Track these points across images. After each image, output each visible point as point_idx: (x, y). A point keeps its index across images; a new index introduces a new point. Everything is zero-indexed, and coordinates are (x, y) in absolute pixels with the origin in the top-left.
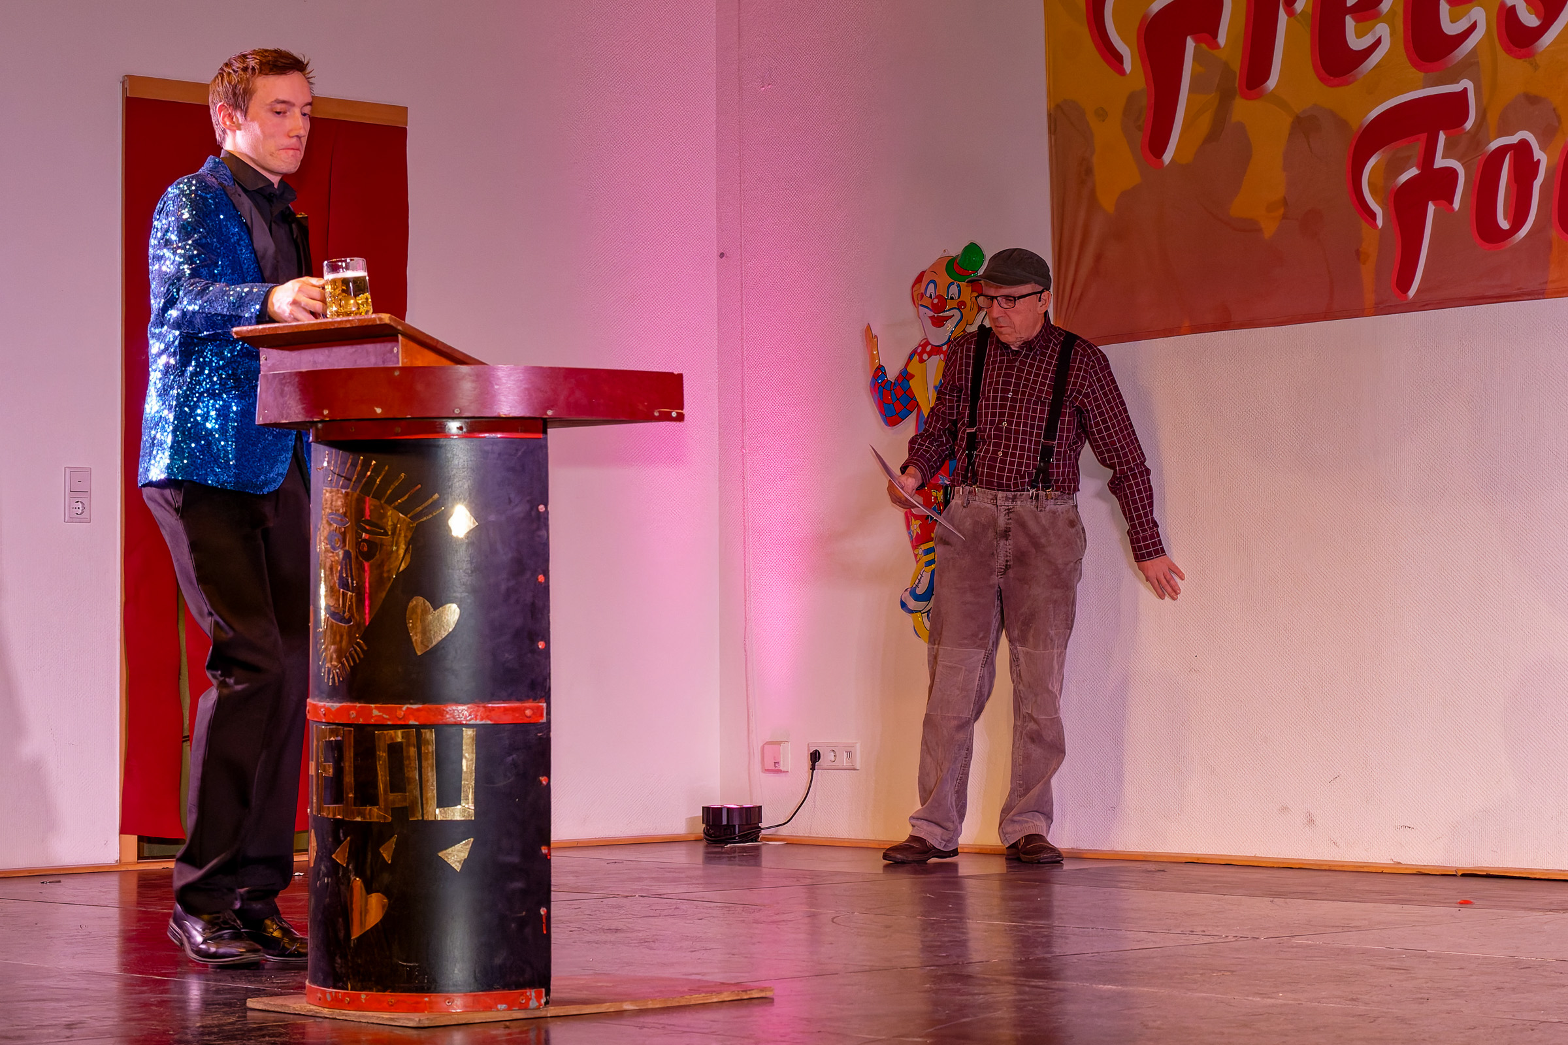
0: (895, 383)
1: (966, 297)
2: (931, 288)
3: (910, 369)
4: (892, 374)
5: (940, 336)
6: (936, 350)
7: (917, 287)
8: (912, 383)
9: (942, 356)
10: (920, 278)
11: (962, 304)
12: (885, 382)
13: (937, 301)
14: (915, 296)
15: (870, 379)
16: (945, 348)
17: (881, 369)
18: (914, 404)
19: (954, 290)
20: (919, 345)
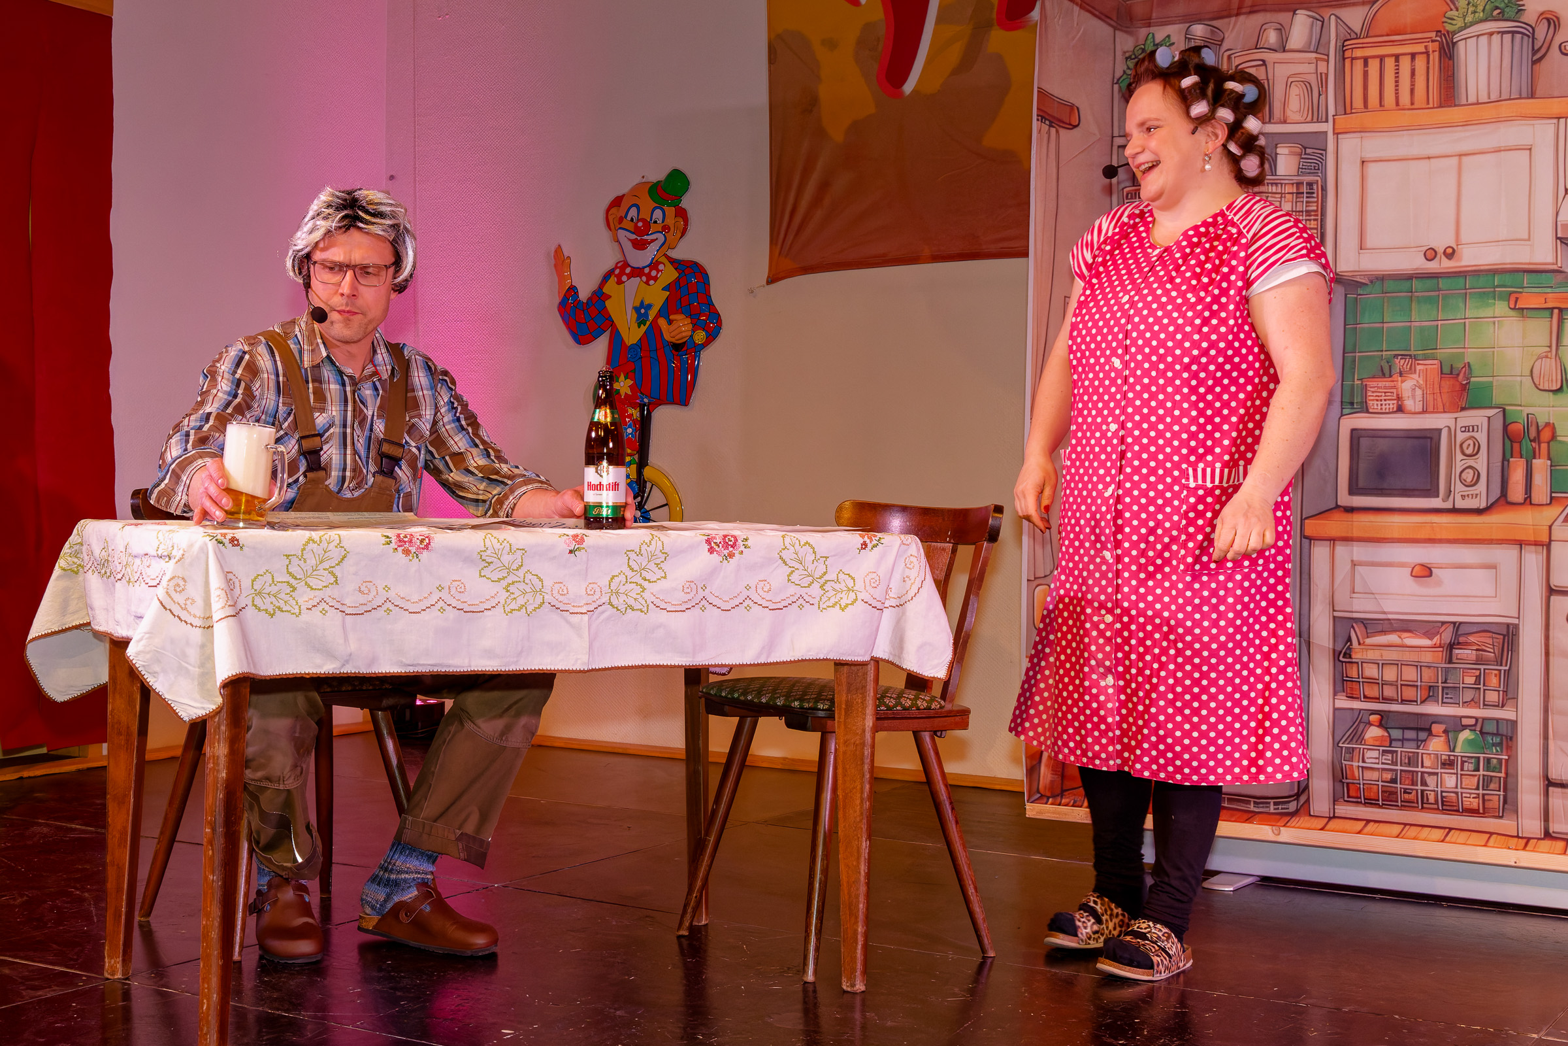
1: (670, 221)
2: (633, 212)
3: (606, 290)
4: (584, 295)
5: (641, 259)
6: (637, 272)
7: (613, 210)
8: (608, 303)
9: (644, 278)
10: (617, 202)
11: (666, 228)
12: (577, 301)
13: (640, 224)
14: (611, 218)
15: (557, 301)
16: (647, 270)
17: (572, 290)
18: (609, 324)
19: (658, 214)
20: (616, 267)
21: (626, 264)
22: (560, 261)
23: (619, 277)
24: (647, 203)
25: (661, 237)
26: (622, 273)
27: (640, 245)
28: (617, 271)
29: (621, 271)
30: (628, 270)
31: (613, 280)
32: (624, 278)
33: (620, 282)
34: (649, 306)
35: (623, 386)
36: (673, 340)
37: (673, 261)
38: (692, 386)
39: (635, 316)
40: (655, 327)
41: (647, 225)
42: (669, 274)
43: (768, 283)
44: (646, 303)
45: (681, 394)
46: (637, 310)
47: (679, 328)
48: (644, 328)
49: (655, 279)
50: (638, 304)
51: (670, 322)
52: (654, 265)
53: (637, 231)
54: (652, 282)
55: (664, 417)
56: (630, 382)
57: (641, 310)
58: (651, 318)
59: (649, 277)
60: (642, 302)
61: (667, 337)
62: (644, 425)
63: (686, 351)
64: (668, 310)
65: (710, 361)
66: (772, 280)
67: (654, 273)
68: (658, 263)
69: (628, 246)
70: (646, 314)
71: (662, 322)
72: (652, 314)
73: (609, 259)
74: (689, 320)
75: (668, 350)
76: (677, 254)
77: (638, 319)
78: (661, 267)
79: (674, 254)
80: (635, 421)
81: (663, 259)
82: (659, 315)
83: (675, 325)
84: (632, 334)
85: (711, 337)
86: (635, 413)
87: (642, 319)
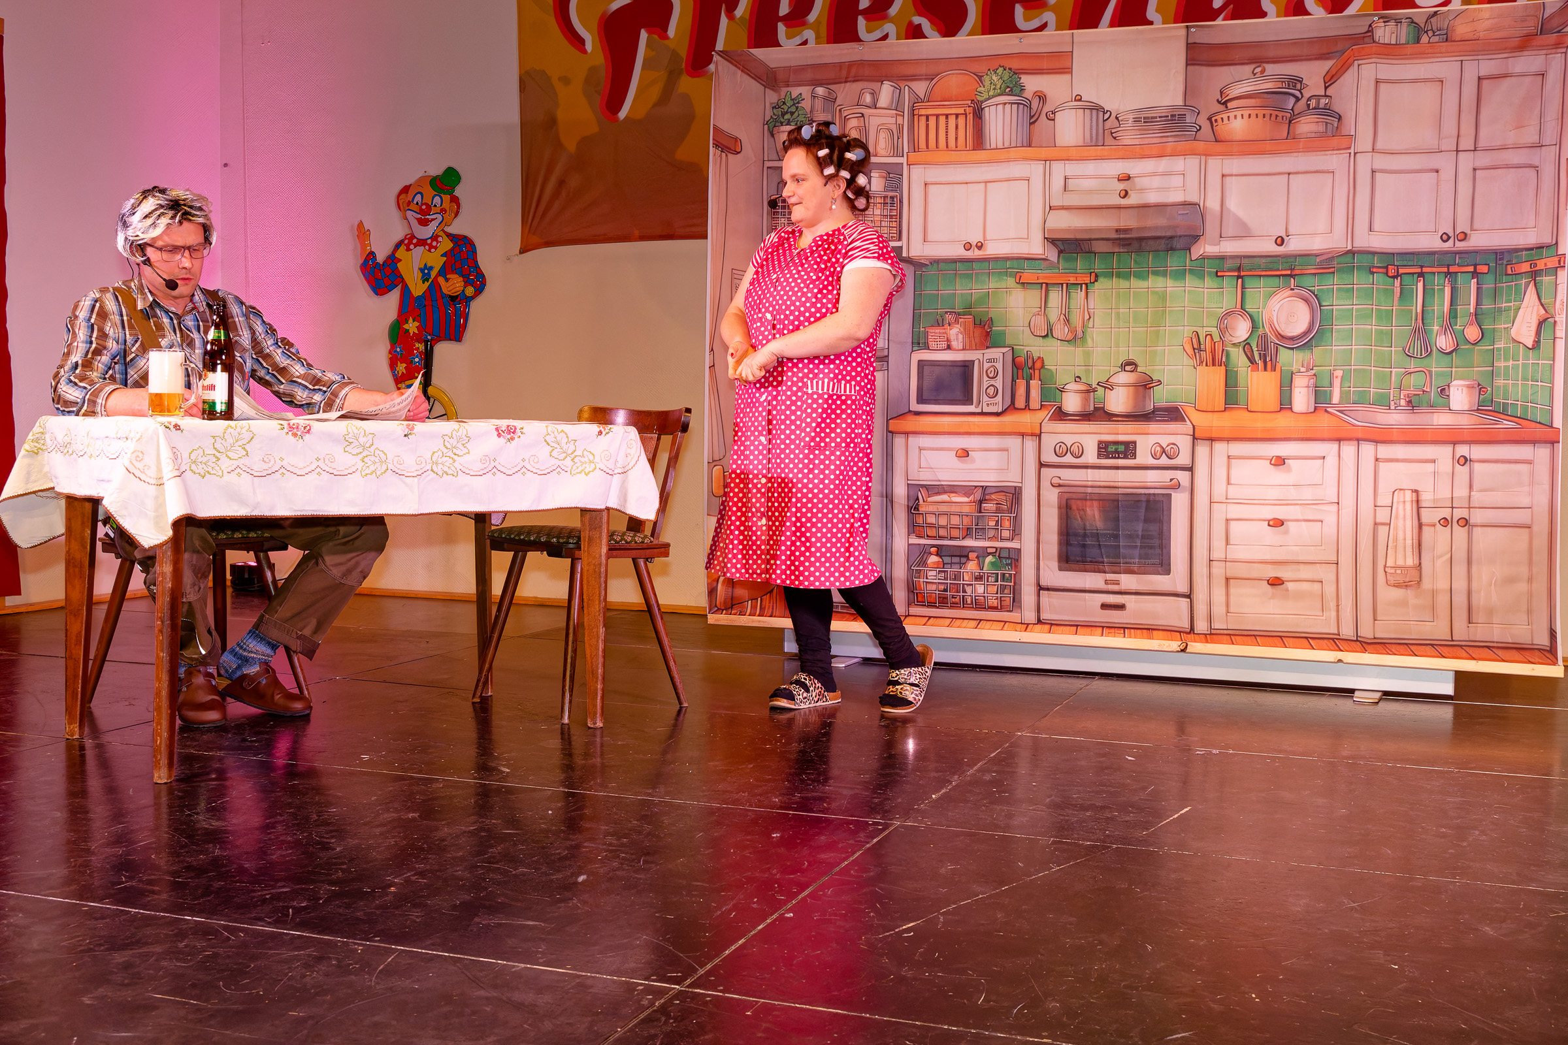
0: (383, 265)
1: (446, 205)
2: (418, 198)
3: (397, 255)
4: (381, 258)
5: (425, 232)
6: (422, 243)
7: (403, 196)
8: (399, 265)
9: (427, 247)
10: (405, 190)
11: (443, 211)
12: (376, 264)
13: (424, 207)
14: (401, 202)
15: (360, 262)
16: (429, 241)
17: (372, 254)
18: (400, 280)
19: (437, 200)
20: (405, 238)
21: (413, 237)
22: (362, 233)
23: (408, 246)
24: (429, 191)
25: (439, 217)
26: (410, 242)
27: (424, 223)
28: (406, 242)
29: (409, 241)
30: (415, 241)
31: (403, 248)
32: (412, 247)
33: (408, 250)
34: (431, 268)
35: (412, 326)
36: (450, 293)
37: (449, 235)
38: (464, 326)
39: (420, 275)
40: (435, 285)
41: (429, 207)
42: (446, 245)
43: (520, 253)
44: (429, 265)
45: (456, 334)
46: (422, 270)
47: (454, 285)
48: (427, 284)
49: (436, 248)
50: (422, 266)
51: (447, 280)
52: (435, 238)
53: (422, 212)
54: (433, 250)
55: (444, 351)
56: (417, 324)
57: (425, 271)
58: (433, 277)
59: (431, 247)
60: (425, 265)
61: (445, 290)
62: (428, 357)
63: (460, 301)
64: (445, 271)
65: (477, 308)
66: (523, 251)
67: (434, 244)
68: (438, 236)
69: (414, 223)
70: (429, 274)
71: (441, 280)
72: (433, 274)
73: (399, 233)
74: (461, 279)
75: (447, 300)
76: (453, 229)
77: (423, 277)
78: (440, 239)
79: (449, 230)
80: (421, 353)
81: (441, 233)
82: (439, 274)
83: (450, 283)
84: (418, 288)
85: (479, 290)
86: (421, 347)
87: (425, 278)
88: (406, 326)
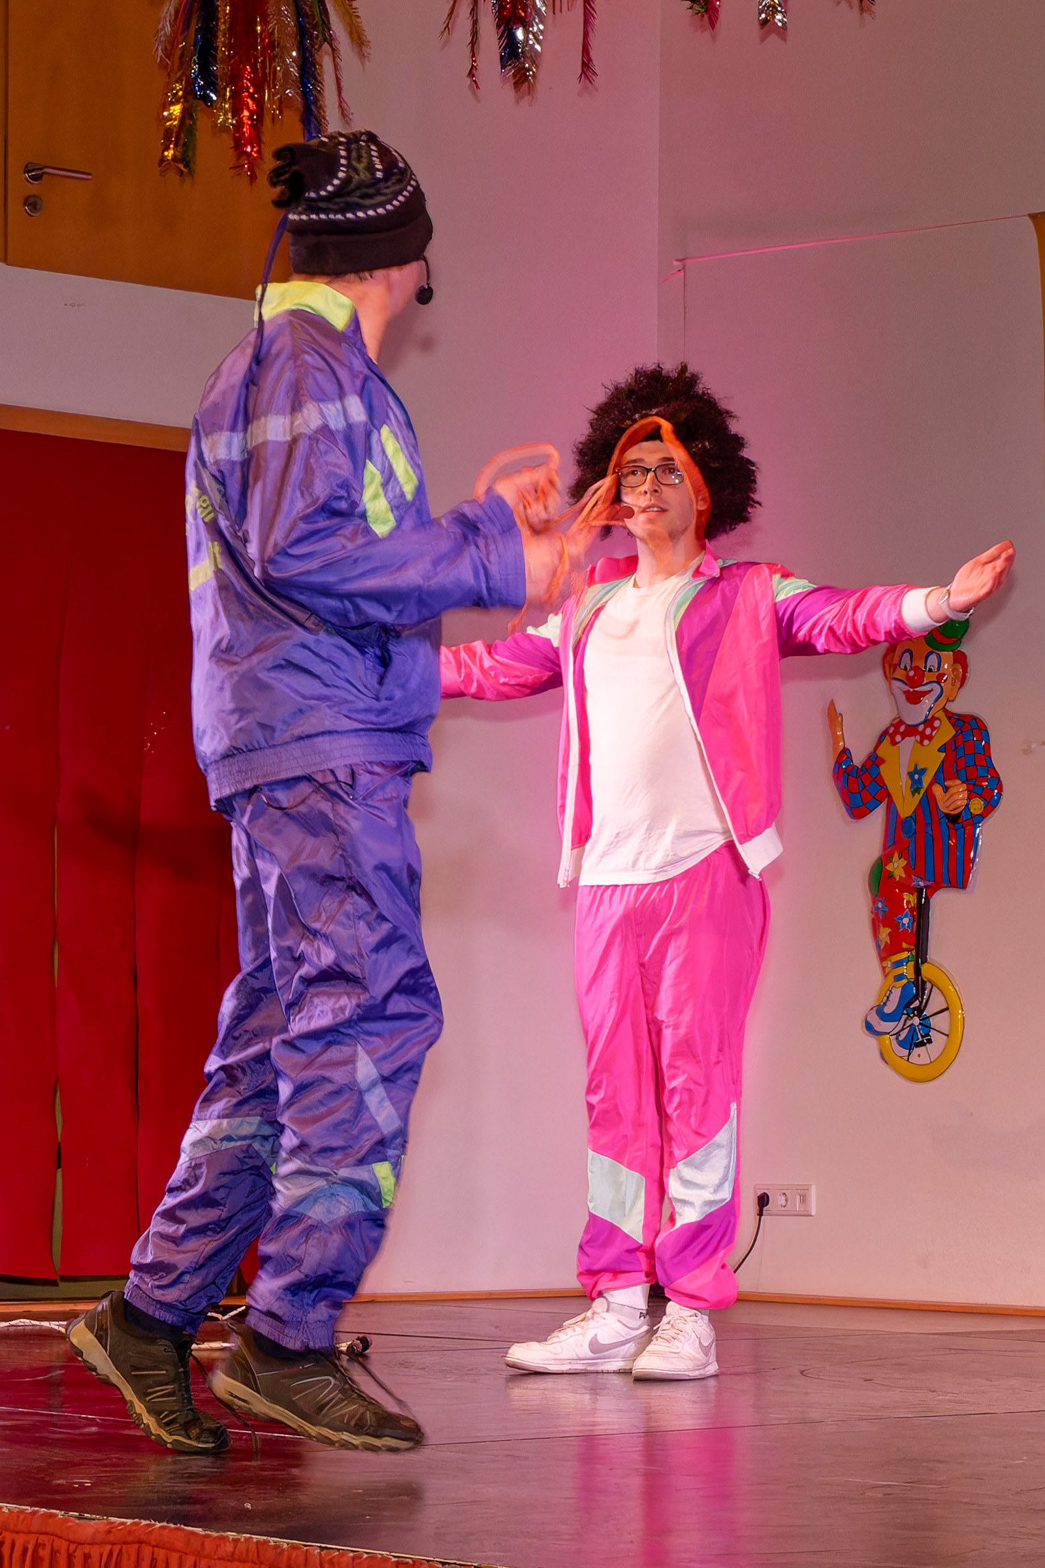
0: (861, 770)
1: (946, 668)
2: (907, 660)
3: (880, 753)
4: (856, 757)
5: (916, 714)
6: (912, 730)
7: (890, 657)
8: (882, 768)
9: (918, 738)
11: (941, 677)
12: (851, 767)
13: (915, 673)
14: (886, 668)
15: (831, 766)
16: (921, 728)
17: (845, 753)
18: (883, 794)
19: (931, 661)
20: (891, 725)
21: (901, 722)
22: (833, 719)
23: (893, 736)
24: (920, 648)
25: (936, 687)
26: (896, 732)
27: (914, 698)
28: (891, 730)
30: (902, 729)
31: (888, 739)
32: (898, 738)
33: (894, 743)
34: (923, 772)
35: (897, 867)
36: (947, 811)
37: (952, 718)
38: (968, 865)
39: (910, 782)
40: (929, 796)
41: (920, 673)
42: (946, 732)
44: (921, 766)
45: (958, 876)
46: (911, 775)
47: (955, 797)
48: (918, 797)
49: (930, 738)
50: (912, 769)
51: (946, 789)
52: (928, 722)
53: (910, 682)
54: (926, 742)
55: (943, 903)
56: (903, 862)
57: (916, 774)
58: (925, 785)
59: (924, 737)
60: (916, 766)
61: (945, 806)
62: (922, 913)
63: (963, 823)
64: (944, 774)
67: (928, 731)
68: (934, 718)
69: (902, 698)
70: (920, 781)
71: (937, 790)
72: (926, 780)
74: (965, 786)
75: (944, 821)
76: (957, 708)
77: (913, 786)
78: (937, 724)
79: (951, 708)
80: (910, 908)
81: (941, 715)
82: (934, 781)
83: (951, 793)
84: (907, 805)
85: (990, 808)
86: (911, 899)
87: (916, 787)
88: (889, 867)
